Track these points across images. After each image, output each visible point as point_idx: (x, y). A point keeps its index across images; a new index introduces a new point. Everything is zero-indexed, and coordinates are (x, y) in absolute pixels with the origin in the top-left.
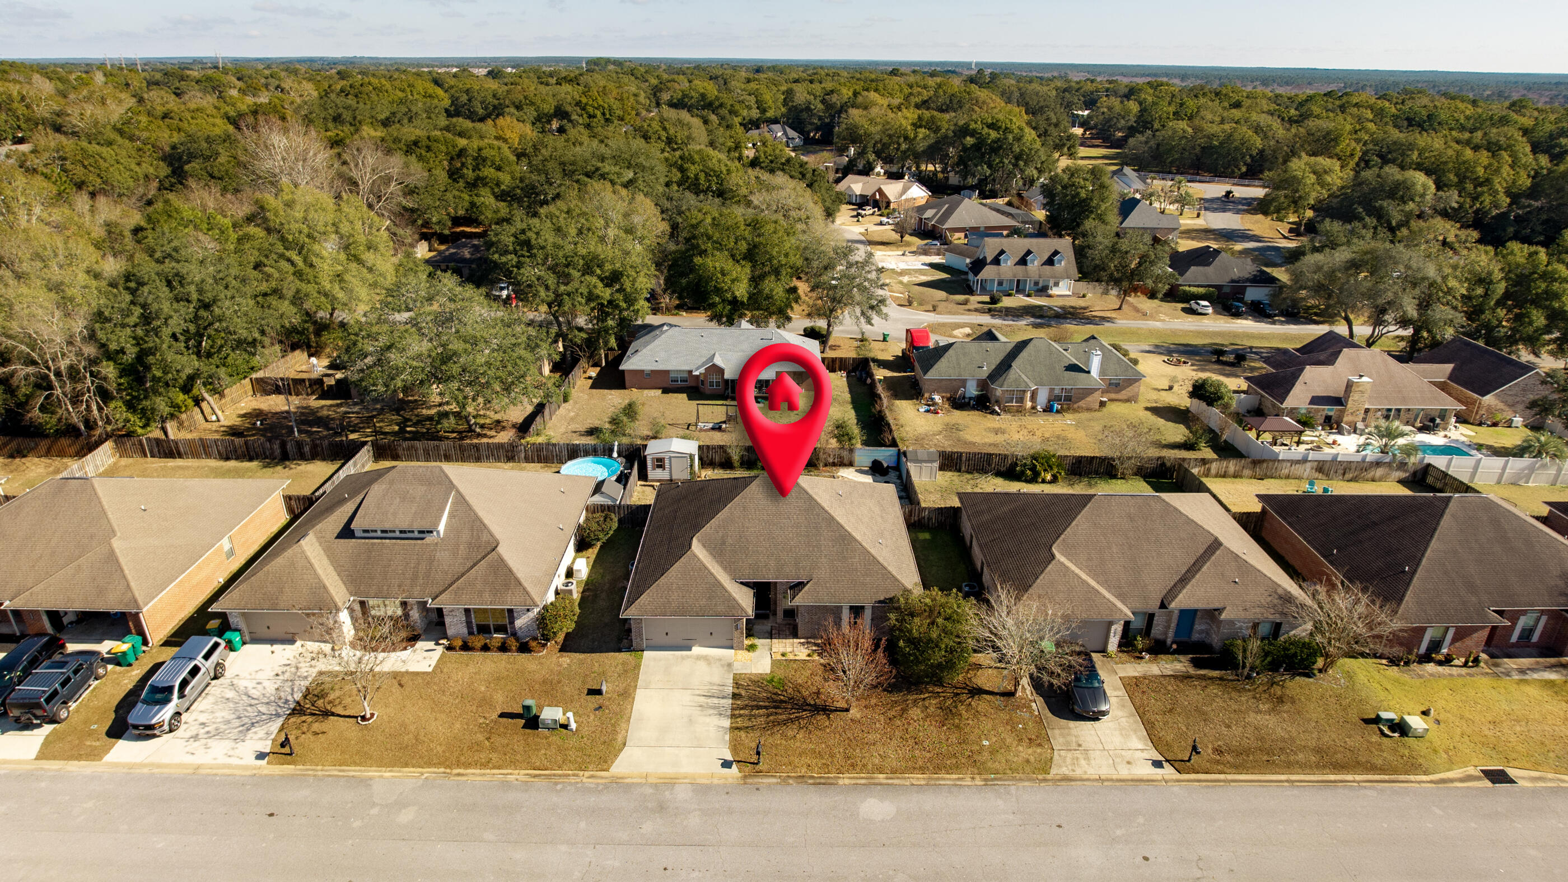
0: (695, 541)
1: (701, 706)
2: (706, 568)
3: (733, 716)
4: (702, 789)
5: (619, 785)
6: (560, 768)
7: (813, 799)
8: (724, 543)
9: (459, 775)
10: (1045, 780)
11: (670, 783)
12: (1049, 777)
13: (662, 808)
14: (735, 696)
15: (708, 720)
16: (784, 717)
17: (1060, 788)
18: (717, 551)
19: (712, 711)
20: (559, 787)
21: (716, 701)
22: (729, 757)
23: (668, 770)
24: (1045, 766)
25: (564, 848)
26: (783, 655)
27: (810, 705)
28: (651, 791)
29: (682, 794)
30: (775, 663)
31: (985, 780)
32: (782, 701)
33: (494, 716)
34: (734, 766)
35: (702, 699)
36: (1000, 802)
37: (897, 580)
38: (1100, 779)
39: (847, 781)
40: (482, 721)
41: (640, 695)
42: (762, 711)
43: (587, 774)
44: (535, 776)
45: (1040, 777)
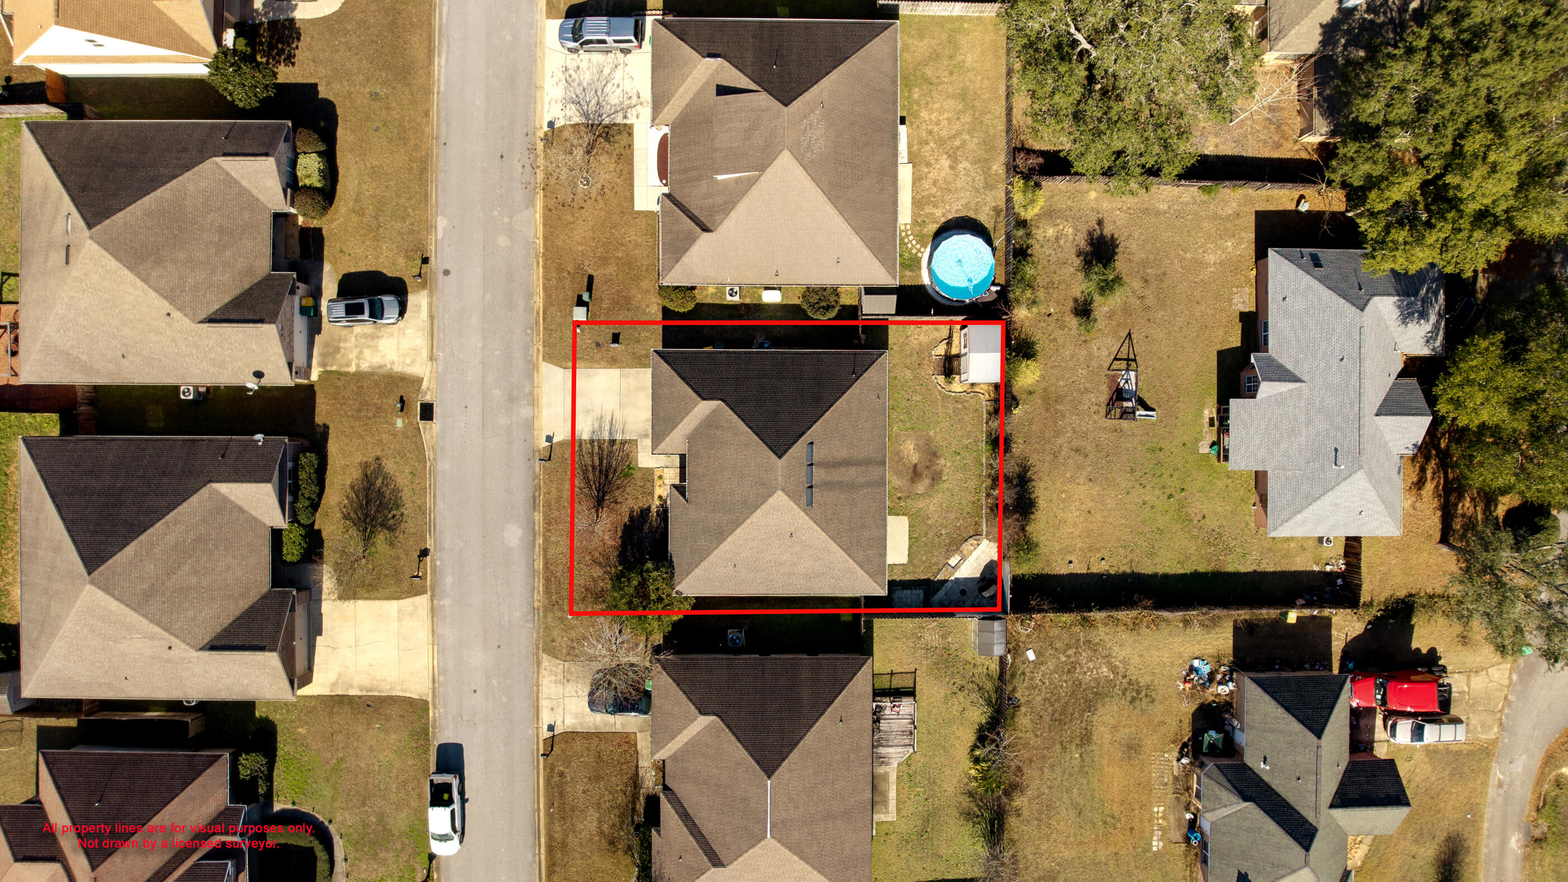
0: (719, 402)
1: (602, 417)
2: (687, 414)
3: (592, 441)
4: (529, 425)
5: (531, 370)
6: (544, 328)
7: (521, 496)
8: (717, 428)
9: (538, 263)
10: (538, 648)
11: (533, 401)
12: (541, 652)
13: (512, 399)
14: (612, 442)
15: (589, 423)
16: (591, 476)
17: (531, 656)
18: (709, 423)
19: (596, 426)
20: (529, 331)
21: (607, 427)
22: (555, 440)
23: (544, 400)
24: (552, 651)
25: (480, 345)
26: (660, 477)
27: (604, 496)
28: (527, 391)
29: (525, 412)
30: (650, 471)
31: (538, 609)
32: (607, 476)
33: (590, 272)
34: (548, 444)
35: (609, 418)
36: (518, 614)
37: (688, 574)
38: (538, 685)
39: (537, 518)
40: (586, 263)
41: (615, 373)
42: (597, 462)
43: (541, 348)
44: (538, 313)
45: (541, 646)
